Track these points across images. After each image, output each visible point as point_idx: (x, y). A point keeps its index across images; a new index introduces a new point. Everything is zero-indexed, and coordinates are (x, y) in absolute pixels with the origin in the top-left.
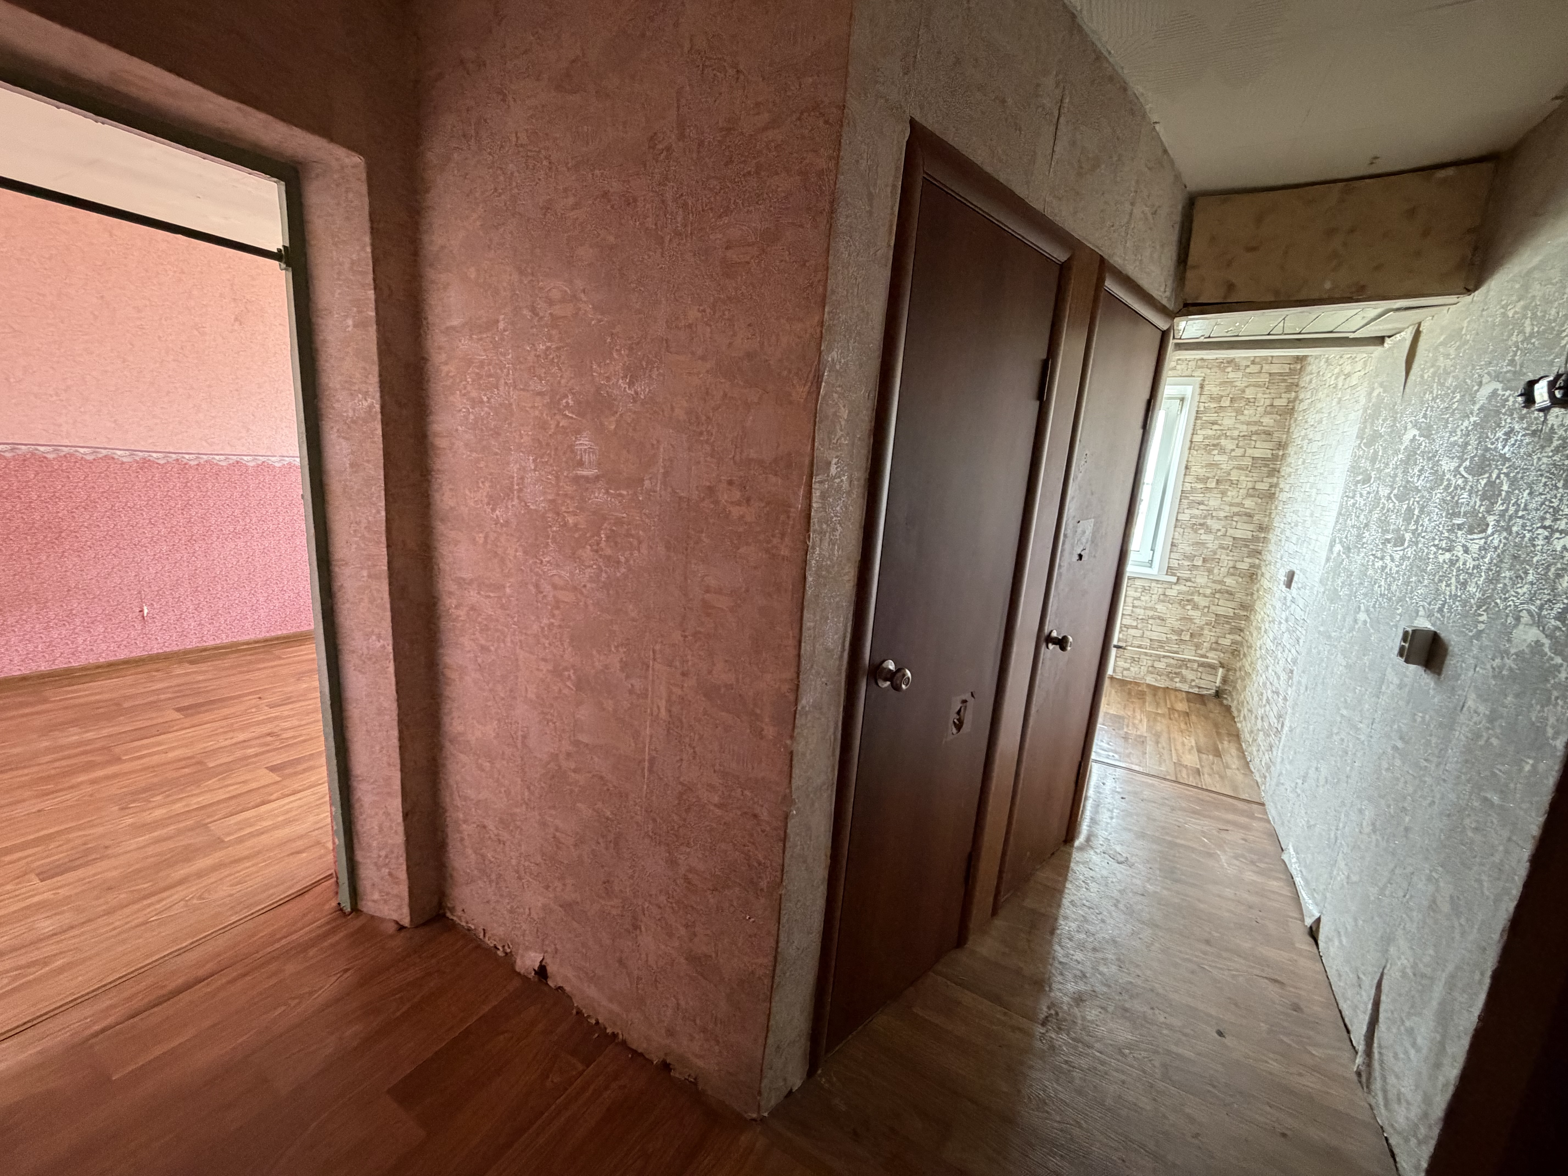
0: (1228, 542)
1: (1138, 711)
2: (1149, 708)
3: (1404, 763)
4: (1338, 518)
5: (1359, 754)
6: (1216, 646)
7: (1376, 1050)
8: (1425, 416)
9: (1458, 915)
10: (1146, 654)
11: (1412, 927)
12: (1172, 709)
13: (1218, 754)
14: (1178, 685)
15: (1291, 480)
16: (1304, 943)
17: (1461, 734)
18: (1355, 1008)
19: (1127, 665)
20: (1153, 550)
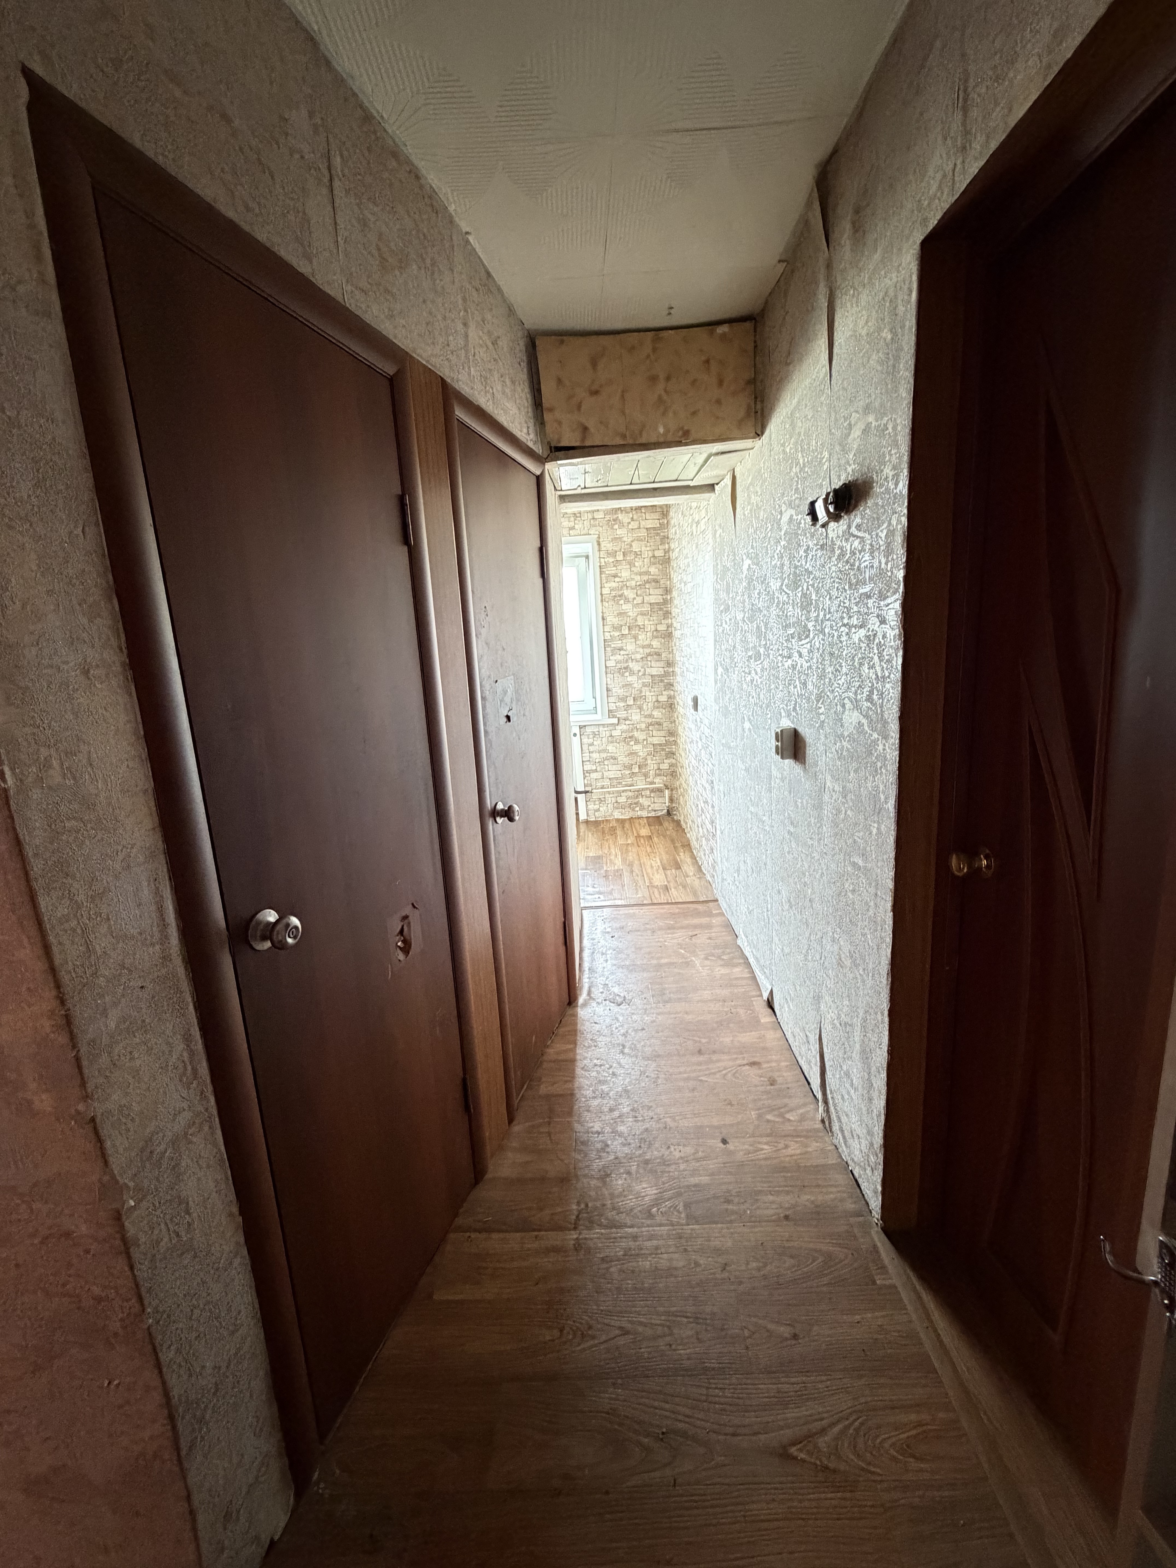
0: (648, 680)
1: (612, 846)
2: (621, 841)
3: (798, 845)
4: (715, 644)
5: (768, 843)
6: (659, 773)
7: (829, 1096)
8: (752, 547)
9: (857, 966)
10: (609, 793)
11: (830, 984)
12: (638, 837)
13: (678, 867)
14: (639, 813)
15: (679, 619)
16: (765, 1017)
17: (827, 811)
18: (809, 1062)
19: (597, 807)
20: (594, 698)
